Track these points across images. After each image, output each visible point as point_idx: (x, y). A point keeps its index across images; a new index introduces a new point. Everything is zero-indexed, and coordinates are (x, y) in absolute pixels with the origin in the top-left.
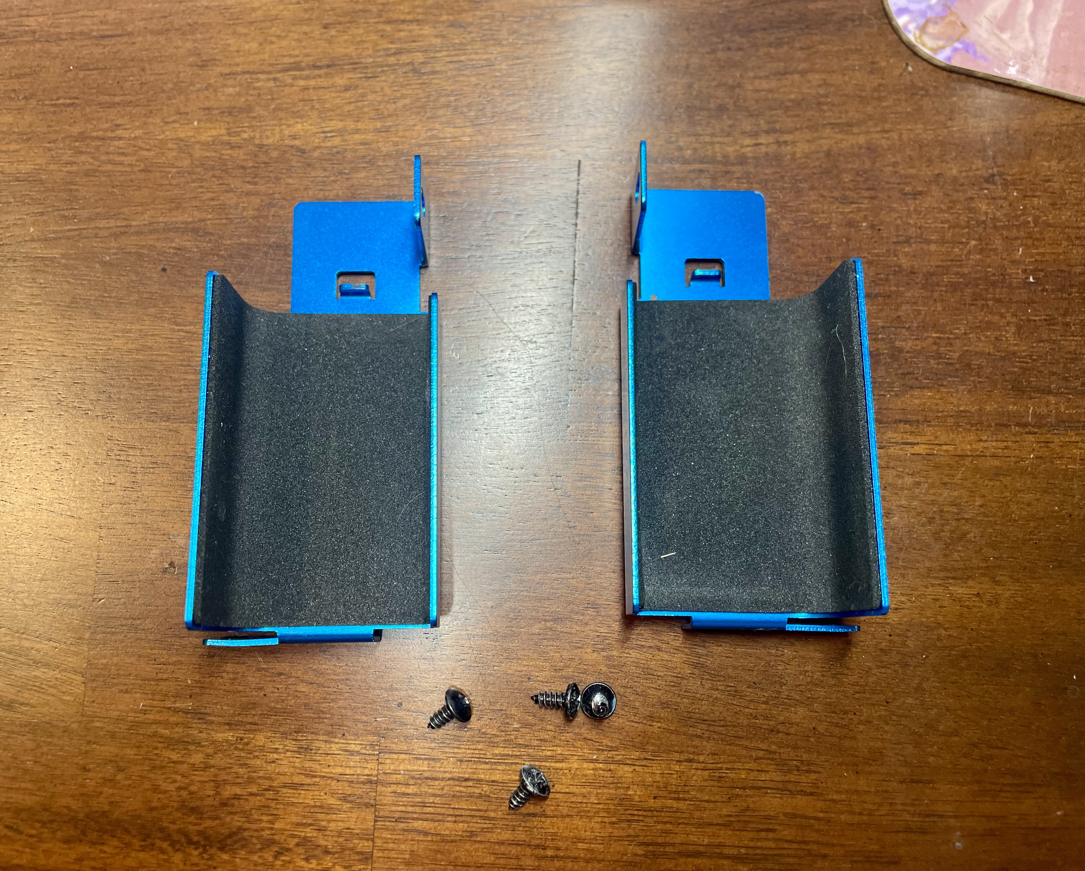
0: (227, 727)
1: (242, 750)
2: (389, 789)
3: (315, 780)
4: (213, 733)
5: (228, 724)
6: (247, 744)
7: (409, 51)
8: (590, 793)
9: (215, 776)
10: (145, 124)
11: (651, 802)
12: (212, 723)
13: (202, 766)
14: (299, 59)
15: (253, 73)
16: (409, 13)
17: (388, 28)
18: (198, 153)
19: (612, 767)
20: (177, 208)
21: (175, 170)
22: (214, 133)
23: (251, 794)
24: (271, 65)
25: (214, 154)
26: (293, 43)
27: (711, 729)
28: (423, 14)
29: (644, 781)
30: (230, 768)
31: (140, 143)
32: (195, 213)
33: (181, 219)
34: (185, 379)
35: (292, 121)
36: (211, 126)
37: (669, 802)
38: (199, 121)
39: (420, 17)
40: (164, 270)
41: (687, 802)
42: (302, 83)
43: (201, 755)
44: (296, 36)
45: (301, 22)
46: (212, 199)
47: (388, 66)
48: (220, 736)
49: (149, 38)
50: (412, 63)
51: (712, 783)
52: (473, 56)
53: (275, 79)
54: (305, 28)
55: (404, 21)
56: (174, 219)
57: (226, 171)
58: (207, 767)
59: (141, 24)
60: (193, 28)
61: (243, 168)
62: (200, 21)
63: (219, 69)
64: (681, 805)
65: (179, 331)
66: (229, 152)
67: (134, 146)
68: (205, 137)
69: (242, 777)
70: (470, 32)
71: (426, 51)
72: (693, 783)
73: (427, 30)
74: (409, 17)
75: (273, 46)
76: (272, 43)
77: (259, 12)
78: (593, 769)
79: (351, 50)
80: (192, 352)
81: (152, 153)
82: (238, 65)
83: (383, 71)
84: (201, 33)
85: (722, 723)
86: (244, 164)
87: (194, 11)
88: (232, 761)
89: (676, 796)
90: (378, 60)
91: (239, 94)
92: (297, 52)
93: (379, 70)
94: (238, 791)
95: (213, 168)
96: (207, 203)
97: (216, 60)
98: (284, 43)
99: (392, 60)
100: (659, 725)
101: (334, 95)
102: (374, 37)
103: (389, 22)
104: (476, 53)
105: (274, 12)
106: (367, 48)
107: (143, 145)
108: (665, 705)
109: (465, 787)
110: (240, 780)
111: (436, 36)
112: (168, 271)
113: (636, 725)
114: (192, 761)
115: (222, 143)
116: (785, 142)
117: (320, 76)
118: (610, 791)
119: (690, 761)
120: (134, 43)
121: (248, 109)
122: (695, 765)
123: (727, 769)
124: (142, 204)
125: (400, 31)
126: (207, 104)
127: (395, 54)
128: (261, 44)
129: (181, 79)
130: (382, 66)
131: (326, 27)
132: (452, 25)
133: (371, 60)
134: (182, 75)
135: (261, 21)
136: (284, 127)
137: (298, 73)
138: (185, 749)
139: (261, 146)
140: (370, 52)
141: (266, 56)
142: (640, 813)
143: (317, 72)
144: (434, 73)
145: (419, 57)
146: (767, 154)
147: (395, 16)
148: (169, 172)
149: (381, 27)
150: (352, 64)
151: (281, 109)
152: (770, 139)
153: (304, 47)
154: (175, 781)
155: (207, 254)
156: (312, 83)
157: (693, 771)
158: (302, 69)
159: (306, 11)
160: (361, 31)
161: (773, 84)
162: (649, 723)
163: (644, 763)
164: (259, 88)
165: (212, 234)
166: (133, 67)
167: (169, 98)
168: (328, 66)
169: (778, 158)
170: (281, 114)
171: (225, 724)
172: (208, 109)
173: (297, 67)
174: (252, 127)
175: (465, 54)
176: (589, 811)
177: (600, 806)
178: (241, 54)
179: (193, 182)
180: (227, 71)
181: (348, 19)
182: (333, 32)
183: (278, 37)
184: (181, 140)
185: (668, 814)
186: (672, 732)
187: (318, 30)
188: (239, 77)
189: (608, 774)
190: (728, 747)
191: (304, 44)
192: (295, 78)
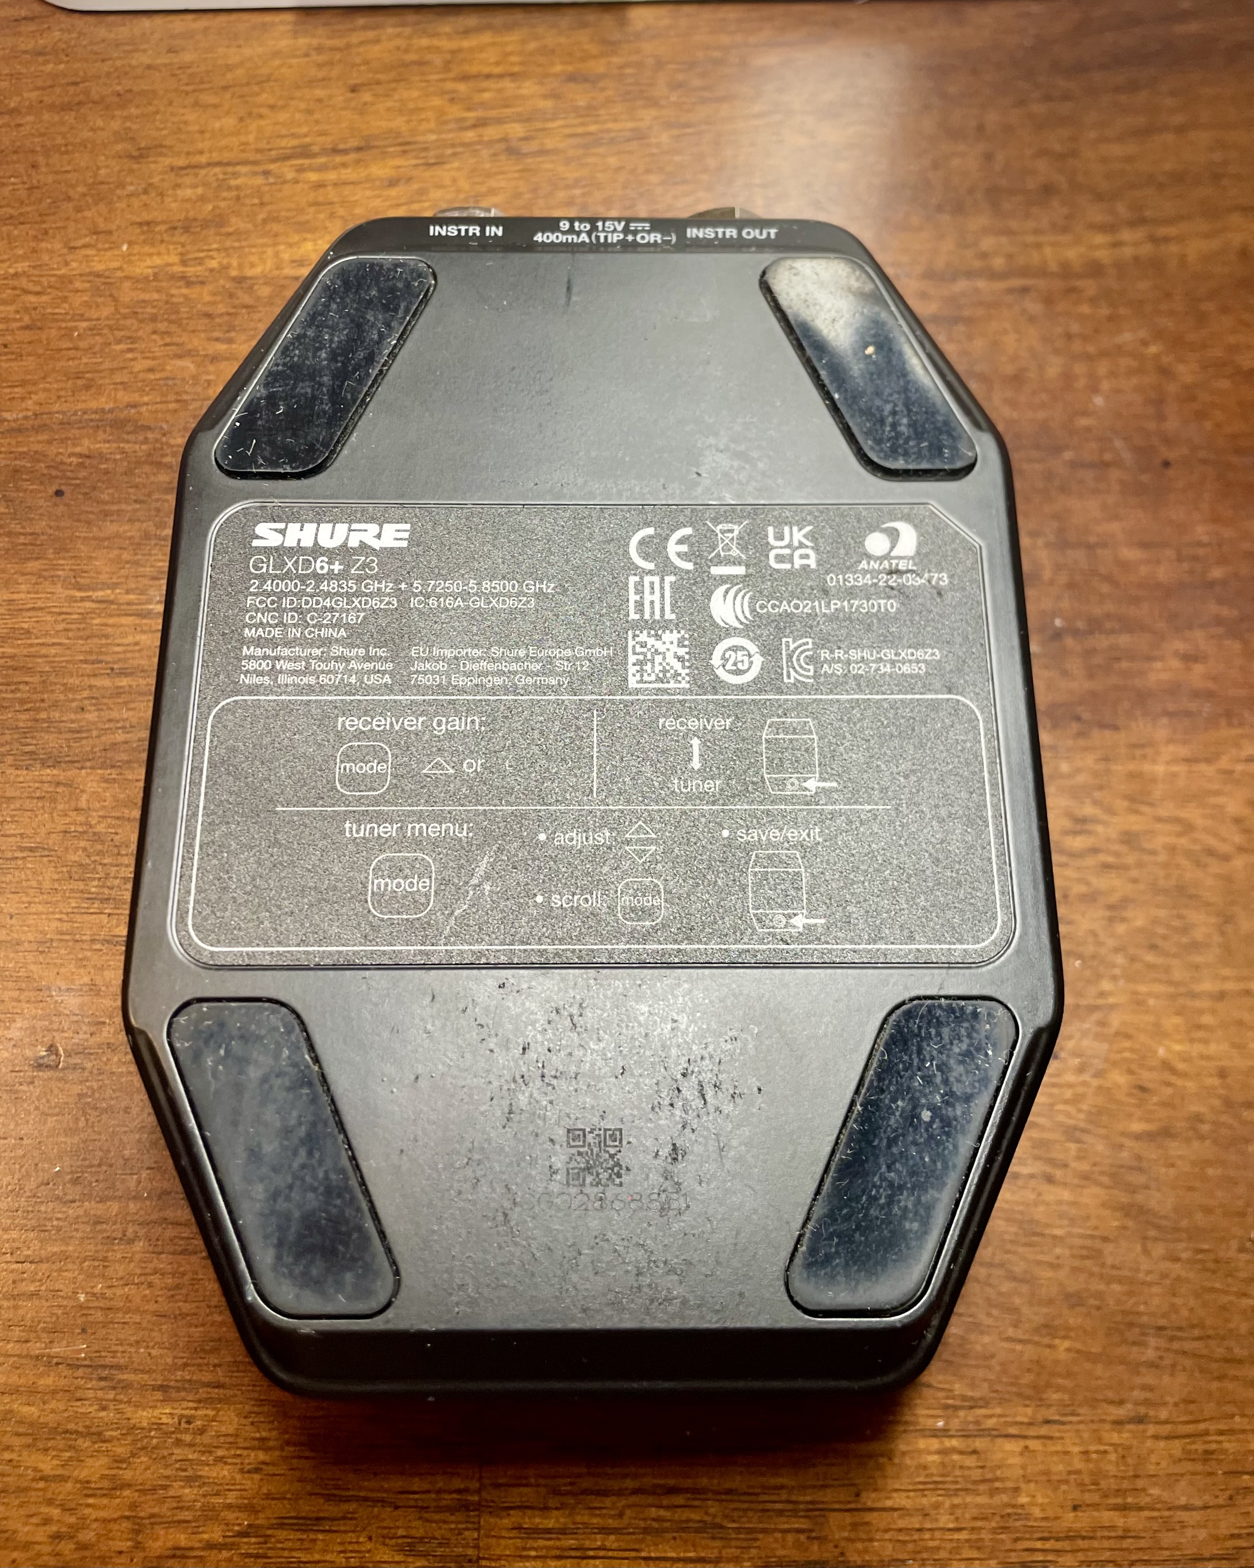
0: (159, 1395)
1: (191, 1445)
2: (506, 1522)
3: (345, 1507)
4: (129, 1410)
5: (163, 1388)
6: (202, 1431)
7: (499, 121)
8: (937, 1506)
9: (133, 1506)
10: (34, 251)
11: (1069, 1520)
12: (127, 1386)
13: (106, 1484)
14: (307, 140)
15: (228, 164)
16: (497, 64)
17: (462, 87)
18: (127, 294)
19: (979, 1444)
20: (87, 387)
21: (84, 324)
22: (158, 261)
23: (210, 1546)
24: (258, 151)
25: (156, 296)
26: (298, 116)
27: (1176, 1345)
28: (521, 63)
29: (1047, 1473)
30: (165, 1487)
31: (24, 283)
32: (120, 394)
33: (93, 405)
34: (91, 687)
35: (296, 238)
36: (152, 250)
37: (1107, 1517)
38: (131, 244)
39: (516, 69)
40: (59, 493)
41: (1146, 1513)
42: (313, 177)
43: (104, 1461)
44: (303, 105)
45: (312, 83)
46: (151, 370)
47: (463, 145)
48: (143, 1416)
49: (46, 116)
50: (505, 139)
51: (1189, 1466)
52: (610, 125)
53: (266, 173)
54: (319, 93)
55: (488, 76)
56: (80, 406)
57: (178, 323)
58: (118, 1486)
59: (34, 95)
60: (123, 99)
61: (209, 316)
62: (136, 89)
63: (167, 161)
64: (1134, 1520)
65: (83, 599)
66: (184, 291)
67: (14, 288)
68: (143, 268)
69: (188, 1509)
70: (603, 89)
71: (528, 120)
72: (1152, 1469)
73: (528, 88)
74: (497, 70)
75: (262, 123)
76: (261, 116)
77: (240, 72)
78: (939, 1452)
79: (399, 123)
80: (106, 636)
81: (44, 298)
82: (201, 152)
83: (455, 154)
84: (138, 107)
85: (1196, 1332)
86: (209, 309)
87: (126, 73)
88: (168, 1472)
89: (1119, 1501)
90: (443, 136)
91: (202, 199)
92: (305, 130)
93: (449, 151)
94: (182, 1539)
95: (154, 319)
96: (141, 376)
97: (161, 146)
98: (283, 116)
99: (470, 135)
100: (1067, 1344)
101: (368, 193)
102: (437, 102)
103: (464, 78)
104: (616, 120)
105: (265, 71)
106: (427, 120)
107: (31, 287)
108: (1074, 1300)
109: (668, 1508)
110: (186, 1515)
111: (545, 97)
112: (67, 495)
113: (1019, 1347)
114: (83, 1474)
115: (173, 277)
116: (1166, 240)
117: (344, 165)
118: (980, 1500)
119: (1140, 1420)
120: (19, 125)
121: (218, 221)
122: (1151, 1429)
123: (1221, 1433)
124: (23, 383)
125: (484, 90)
126: (146, 216)
127: (474, 126)
128: (241, 119)
129: (99, 179)
130: (453, 146)
131: (354, 89)
132: (572, 78)
133: (433, 137)
134: (102, 172)
135: (242, 85)
136: (282, 247)
137: (306, 162)
138: (71, 1448)
139: (240, 280)
140: (432, 125)
141: (251, 138)
142: (1048, 1545)
143: (338, 159)
144: (542, 152)
145: (517, 130)
146: (1136, 259)
147: (474, 69)
148: (76, 328)
149: (449, 85)
150: (400, 144)
151: (276, 220)
152: (1139, 234)
153: (317, 122)
154: (47, 1521)
155: (139, 463)
156: (332, 176)
157: (1149, 1443)
158: (314, 155)
159: (320, 66)
160: (415, 94)
161: (1131, 148)
162: (1046, 1340)
163: (1044, 1430)
164: (238, 188)
165: (149, 428)
166: (18, 162)
167: (79, 210)
168: (359, 149)
169: (1156, 265)
170: (275, 227)
171: (155, 1388)
172: (148, 223)
173: (304, 152)
174: (226, 249)
175: (596, 122)
176: (938, 1548)
177: (963, 1535)
178: (207, 135)
179: (119, 342)
180: (181, 162)
181: (393, 74)
182: (367, 97)
183: (272, 107)
184: (98, 275)
185: (1106, 1544)
186: (1093, 1358)
187: (339, 96)
188: (203, 172)
189: (970, 1461)
190: (1215, 1385)
191: (317, 116)
192: (301, 170)
